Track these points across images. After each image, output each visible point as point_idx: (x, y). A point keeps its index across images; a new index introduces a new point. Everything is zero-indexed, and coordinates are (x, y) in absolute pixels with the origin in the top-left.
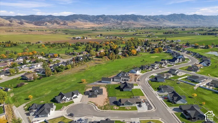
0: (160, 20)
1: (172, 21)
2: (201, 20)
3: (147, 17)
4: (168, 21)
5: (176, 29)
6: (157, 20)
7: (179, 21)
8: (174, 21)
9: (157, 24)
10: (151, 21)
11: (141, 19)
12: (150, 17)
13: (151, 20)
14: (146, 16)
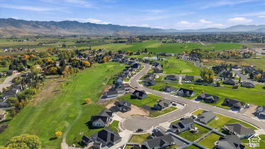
0: (52, 27)
1: (66, 28)
2: (96, 29)
3: (34, 23)
4: (62, 29)
5: (82, 38)
6: (48, 27)
7: (74, 29)
8: (68, 29)
9: (49, 32)
10: (40, 28)
11: (25, 25)
12: (37, 22)
13: (40, 26)
14: (32, 22)
